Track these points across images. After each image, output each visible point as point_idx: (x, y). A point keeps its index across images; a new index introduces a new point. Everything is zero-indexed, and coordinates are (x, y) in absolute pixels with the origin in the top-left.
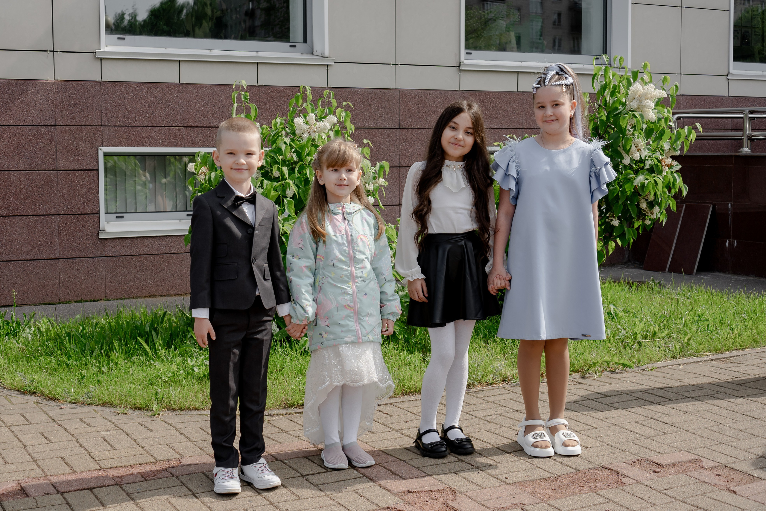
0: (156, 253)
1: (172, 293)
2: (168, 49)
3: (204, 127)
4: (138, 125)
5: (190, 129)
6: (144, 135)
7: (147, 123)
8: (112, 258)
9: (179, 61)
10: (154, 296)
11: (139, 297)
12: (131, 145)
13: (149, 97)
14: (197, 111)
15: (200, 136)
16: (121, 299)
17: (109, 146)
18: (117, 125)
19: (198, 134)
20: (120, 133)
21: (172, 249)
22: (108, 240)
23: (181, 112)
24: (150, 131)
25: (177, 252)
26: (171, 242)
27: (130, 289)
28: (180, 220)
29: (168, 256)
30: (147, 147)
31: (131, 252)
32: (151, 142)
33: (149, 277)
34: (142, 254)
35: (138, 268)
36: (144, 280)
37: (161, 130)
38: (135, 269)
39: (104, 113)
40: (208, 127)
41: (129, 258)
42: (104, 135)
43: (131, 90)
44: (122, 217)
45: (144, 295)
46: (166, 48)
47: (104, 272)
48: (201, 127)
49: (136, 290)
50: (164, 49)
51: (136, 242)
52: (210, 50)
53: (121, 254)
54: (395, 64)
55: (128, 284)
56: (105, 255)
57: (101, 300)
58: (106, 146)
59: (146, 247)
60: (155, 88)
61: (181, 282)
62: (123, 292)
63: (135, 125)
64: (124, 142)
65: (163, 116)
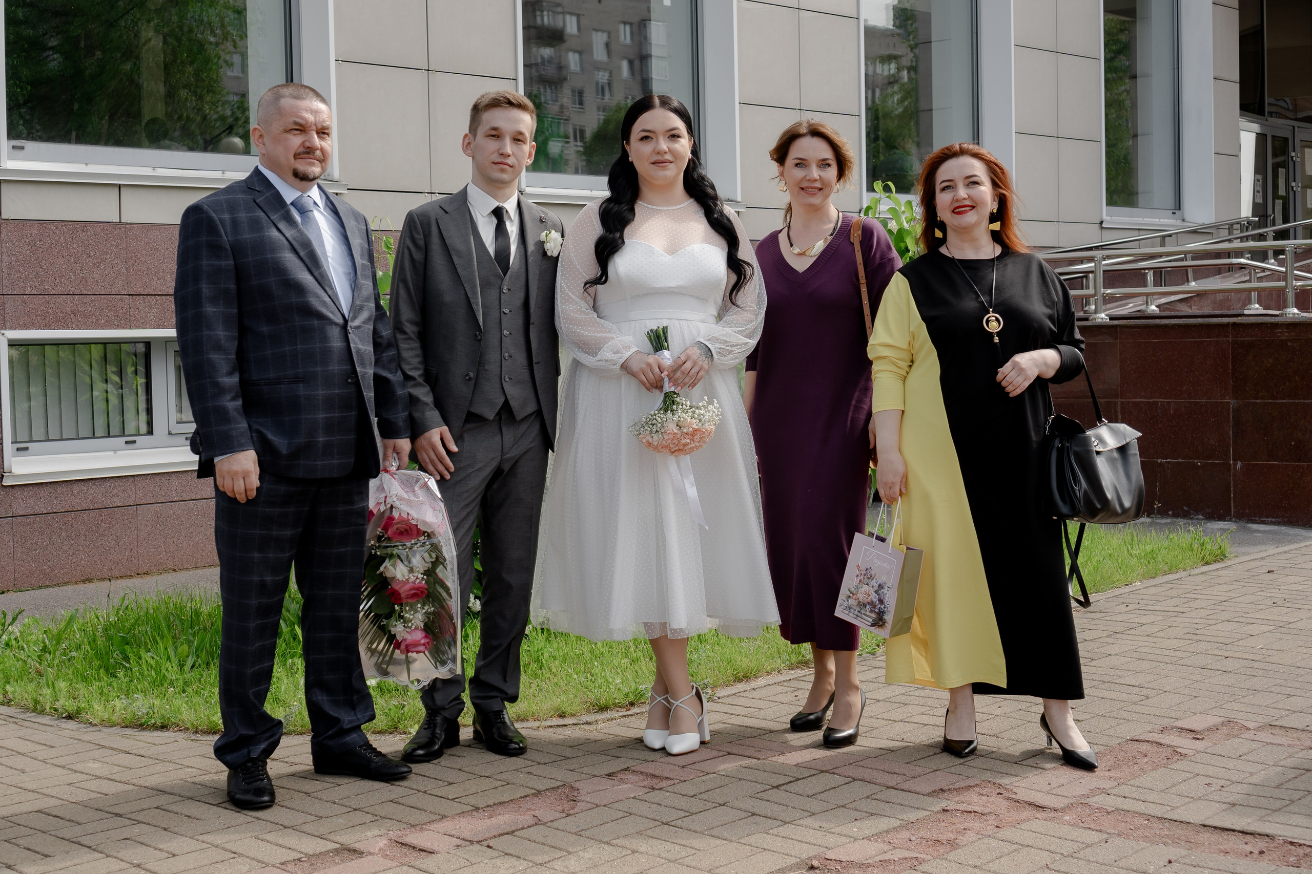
0: (92, 508)
1: (117, 574)
2: (89, 166)
3: (159, 295)
4: (60, 292)
5: (138, 298)
6: (68, 310)
7: (73, 289)
8: (23, 519)
9: (120, 186)
10: (89, 580)
11: (67, 583)
12: (48, 327)
13: (75, 246)
14: (148, 268)
15: (154, 310)
16: (40, 587)
17: (15, 329)
18: (27, 292)
19: (150, 307)
20: (32, 307)
21: (115, 500)
22: (17, 488)
23: (124, 270)
24: (77, 302)
25: (122, 505)
26: (114, 488)
27: (52, 570)
28: (115, 451)
29: (109, 512)
30: (74, 329)
31: (52, 508)
32: (79, 321)
33: (81, 548)
34: (69, 509)
35: (64, 534)
36: (73, 554)
37: (95, 300)
38: (60, 536)
39: (6, 272)
40: (165, 295)
41: (49, 517)
42: (7, 311)
43: (47, 234)
44: (26, 449)
45: (74, 580)
46: (86, 164)
47: (12, 544)
48: (155, 295)
49: (62, 572)
50: (84, 165)
51: (59, 489)
52: (154, 168)
53: (38, 511)
54: (431, 193)
55: (49, 561)
56: (13, 513)
57: (8, 591)
58: (11, 328)
59: (76, 497)
60: (83, 231)
61: (130, 554)
62: (42, 576)
63: (54, 292)
64: (38, 322)
65: (96, 276)
